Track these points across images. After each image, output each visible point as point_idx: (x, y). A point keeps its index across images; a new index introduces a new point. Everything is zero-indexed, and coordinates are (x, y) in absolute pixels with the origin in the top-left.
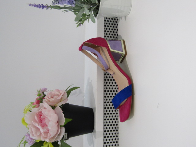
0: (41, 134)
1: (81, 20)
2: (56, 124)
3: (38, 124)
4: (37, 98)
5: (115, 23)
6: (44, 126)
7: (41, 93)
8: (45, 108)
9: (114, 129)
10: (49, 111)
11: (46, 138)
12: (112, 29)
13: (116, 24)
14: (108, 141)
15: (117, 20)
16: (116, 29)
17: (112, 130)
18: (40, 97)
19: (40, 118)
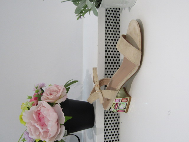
0: (40, 133)
1: (81, 12)
2: (56, 123)
3: (37, 123)
4: (35, 94)
5: (116, 12)
6: (43, 125)
7: (39, 89)
8: (44, 107)
9: (115, 124)
10: (48, 110)
11: (46, 137)
12: (114, 20)
13: (118, 14)
14: (109, 136)
15: (119, 9)
16: (118, 19)
17: (113, 125)
18: (38, 94)
19: (39, 116)
